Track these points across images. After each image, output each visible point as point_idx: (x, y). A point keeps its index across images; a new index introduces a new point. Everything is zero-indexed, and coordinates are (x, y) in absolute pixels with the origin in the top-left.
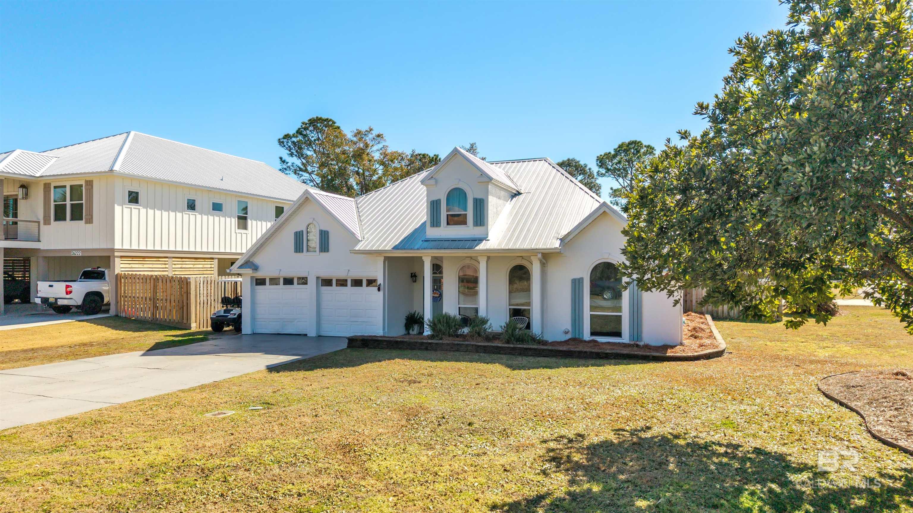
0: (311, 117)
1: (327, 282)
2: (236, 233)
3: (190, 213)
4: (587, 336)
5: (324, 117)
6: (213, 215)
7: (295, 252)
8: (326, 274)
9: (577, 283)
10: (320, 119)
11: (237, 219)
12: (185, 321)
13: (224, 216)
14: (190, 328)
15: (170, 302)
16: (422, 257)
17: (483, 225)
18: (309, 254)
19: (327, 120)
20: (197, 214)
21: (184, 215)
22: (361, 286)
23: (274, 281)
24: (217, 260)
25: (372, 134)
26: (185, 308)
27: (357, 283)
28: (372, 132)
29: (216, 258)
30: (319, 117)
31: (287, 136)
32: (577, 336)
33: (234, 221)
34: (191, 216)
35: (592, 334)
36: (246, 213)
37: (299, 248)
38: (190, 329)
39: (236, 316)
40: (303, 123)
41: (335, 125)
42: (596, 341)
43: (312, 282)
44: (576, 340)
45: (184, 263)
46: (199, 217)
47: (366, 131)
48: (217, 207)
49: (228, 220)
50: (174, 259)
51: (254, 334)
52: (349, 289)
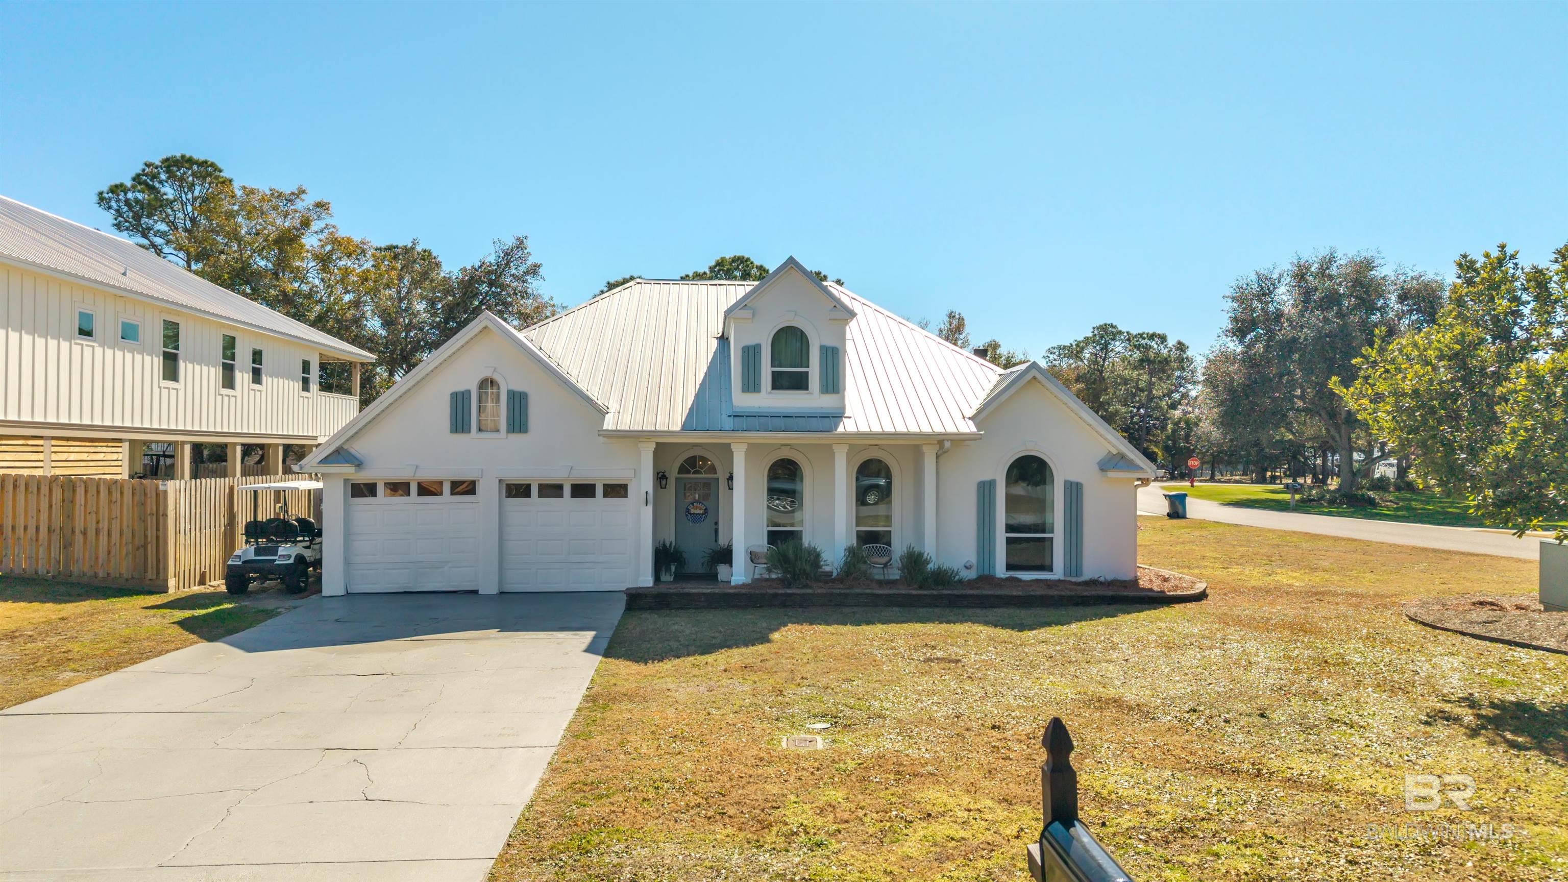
0: (169, 155)
1: (519, 490)
2: (160, 387)
3: (85, 343)
4: (1001, 571)
5: (199, 156)
6: (122, 349)
7: (452, 432)
8: (517, 475)
9: (986, 489)
10: (190, 161)
11: (161, 358)
12: (151, 574)
13: (141, 352)
14: (164, 590)
15: (109, 535)
16: (729, 445)
17: (838, 392)
18: (482, 435)
19: (204, 164)
20: (95, 344)
21: (74, 346)
22: (593, 495)
23: (398, 488)
24: (127, 444)
25: (303, 200)
26: (151, 549)
27: (583, 490)
28: (303, 196)
29: (126, 440)
30: (188, 155)
31: (116, 189)
32: (987, 572)
33: (158, 362)
34: (85, 348)
35: (1010, 567)
36: (177, 348)
37: (460, 424)
38: (166, 592)
39: (291, 561)
40: (148, 165)
41: (222, 174)
42: (1018, 580)
43: (489, 491)
44: (986, 579)
45: (72, 449)
46: (99, 351)
47: (293, 194)
48: (129, 334)
49: (148, 359)
50: (54, 442)
51: (348, 594)
52: (567, 501)
